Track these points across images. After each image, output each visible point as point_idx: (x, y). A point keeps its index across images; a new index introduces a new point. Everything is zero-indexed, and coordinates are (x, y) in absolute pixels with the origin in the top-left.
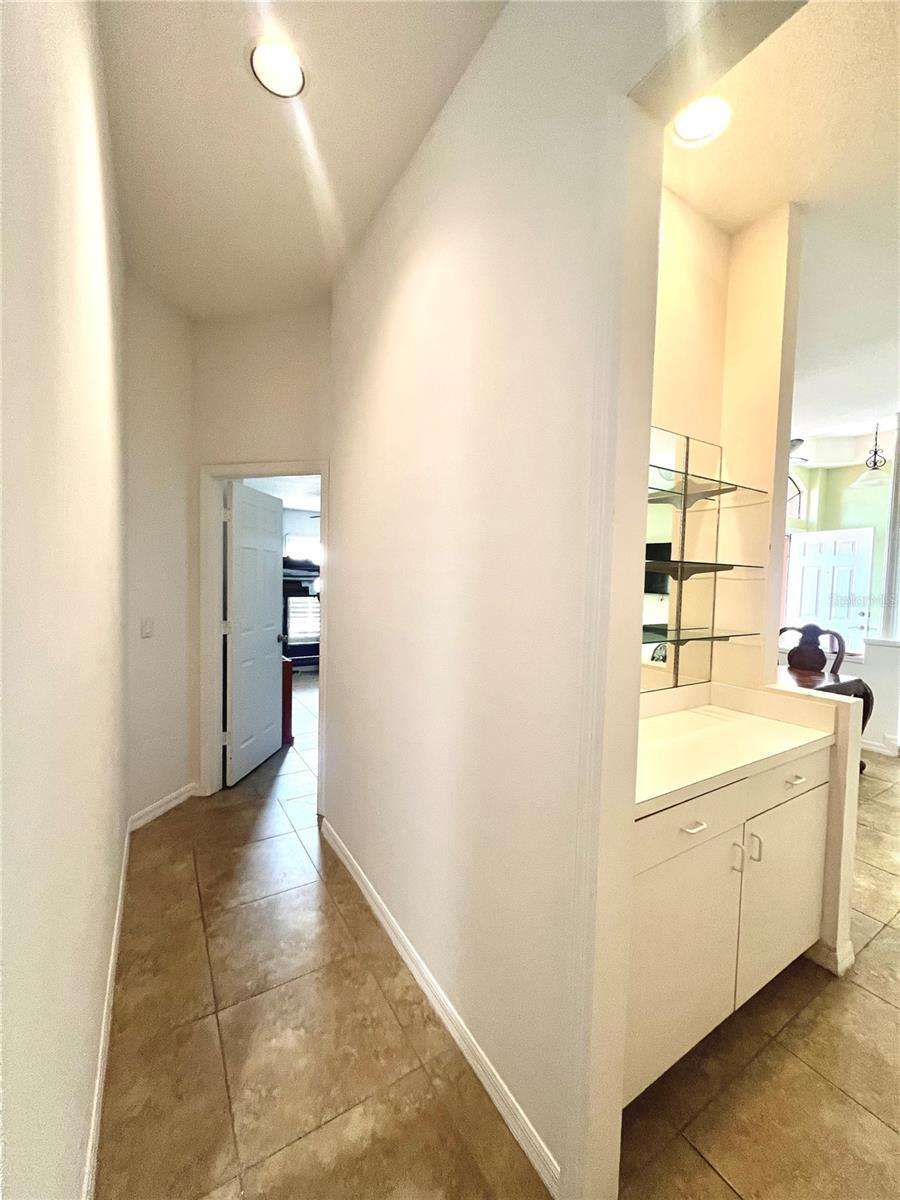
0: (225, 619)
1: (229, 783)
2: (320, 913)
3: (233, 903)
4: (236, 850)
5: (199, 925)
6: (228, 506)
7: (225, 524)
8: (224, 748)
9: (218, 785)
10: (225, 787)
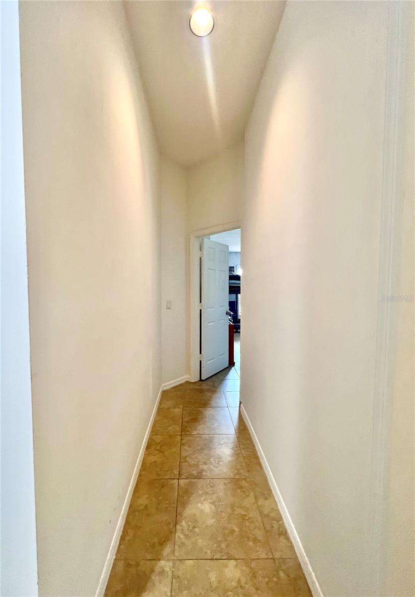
0: (201, 302)
1: (203, 378)
2: (232, 451)
3: (195, 433)
4: (200, 409)
5: (179, 438)
6: (202, 250)
7: (201, 258)
8: (201, 361)
9: (198, 379)
10: (201, 380)
